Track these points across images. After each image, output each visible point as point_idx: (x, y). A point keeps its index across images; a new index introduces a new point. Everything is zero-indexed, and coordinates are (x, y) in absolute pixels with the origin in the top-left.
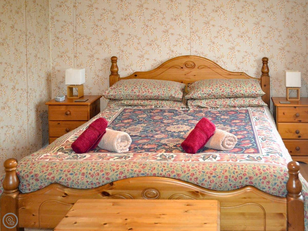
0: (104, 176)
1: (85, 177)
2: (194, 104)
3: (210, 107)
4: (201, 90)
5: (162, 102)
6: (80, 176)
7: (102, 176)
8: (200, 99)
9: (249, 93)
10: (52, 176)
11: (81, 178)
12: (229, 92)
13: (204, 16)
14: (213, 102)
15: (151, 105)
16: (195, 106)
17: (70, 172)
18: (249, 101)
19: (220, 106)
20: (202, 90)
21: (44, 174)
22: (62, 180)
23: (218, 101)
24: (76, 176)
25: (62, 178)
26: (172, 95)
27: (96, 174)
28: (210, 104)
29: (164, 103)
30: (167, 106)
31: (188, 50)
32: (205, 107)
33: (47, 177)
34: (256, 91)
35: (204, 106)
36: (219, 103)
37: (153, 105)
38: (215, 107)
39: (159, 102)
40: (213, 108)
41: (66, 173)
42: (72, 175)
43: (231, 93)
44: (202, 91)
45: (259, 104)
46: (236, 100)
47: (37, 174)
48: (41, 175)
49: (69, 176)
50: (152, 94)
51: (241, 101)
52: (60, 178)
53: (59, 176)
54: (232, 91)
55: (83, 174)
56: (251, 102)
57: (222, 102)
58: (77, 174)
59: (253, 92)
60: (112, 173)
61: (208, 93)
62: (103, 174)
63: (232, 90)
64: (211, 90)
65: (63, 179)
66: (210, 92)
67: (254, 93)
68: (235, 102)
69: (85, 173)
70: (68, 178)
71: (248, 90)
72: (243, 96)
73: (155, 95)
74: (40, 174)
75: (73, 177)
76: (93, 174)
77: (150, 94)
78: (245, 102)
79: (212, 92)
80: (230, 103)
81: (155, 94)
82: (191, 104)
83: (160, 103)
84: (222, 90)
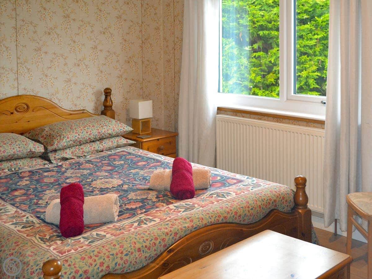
0: (161, 244)
1: (142, 252)
2: (59, 157)
3: (76, 157)
4: (65, 137)
5: (16, 162)
6: (137, 254)
7: (160, 244)
8: (64, 149)
9: (117, 131)
10: (105, 265)
11: (139, 256)
12: (96, 133)
13: (34, 40)
14: (79, 150)
15: (3, 170)
16: (59, 159)
17: (123, 253)
18: (117, 141)
19: (88, 153)
20: (67, 137)
21: (95, 266)
22: (118, 267)
23: (85, 147)
24: (133, 255)
25: (118, 263)
26: (31, 150)
27: (152, 245)
28: (76, 152)
29: (19, 163)
30: (25, 166)
31: (14, 88)
32: (71, 158)
33: (100, 269)
34: (124, 128)
35: (70, 156)
36: (87, 150)
37: (5, 169)
38: (82, 155)
39: (12, 162)
40: (80, 157)
41: (120, 255)
42: (128, 255)
43: (98, 135)
44: (68, 139)
45: (128, 142)
46: (104, 142)
47: (86, 270)
48: (92, 270)
49: (125, 258)
50: (6, 154)
51: (109, 143)
52: (116, 264)
53: (114, 263)
54: (99, 133)
55: (139, 250)
56: (120, 141)
57: (90, 148)
58: (133, 252)
59: (121, 129)
60: (167, 238)
61: (74, 139)
62: (160, 242)
63: (100, 131)
64: (77, 135)
65: (119, 265)
66: (77, 138)
67: (122, 131)
68: (104, 145)
69: (141, 248)
70: (125, 261)
71: (115, 129)
72: (111, 136)
73: (9, 154)
74: (90, 269)
75: (130, 258)
76: (149, 246)
77: (3, 153)
78: (113, 143)
79: (78, 137)
80: (99, 147)
81: (10, 152)
82: (55, 157)
83: (15, 165)
84: (89, 133)
